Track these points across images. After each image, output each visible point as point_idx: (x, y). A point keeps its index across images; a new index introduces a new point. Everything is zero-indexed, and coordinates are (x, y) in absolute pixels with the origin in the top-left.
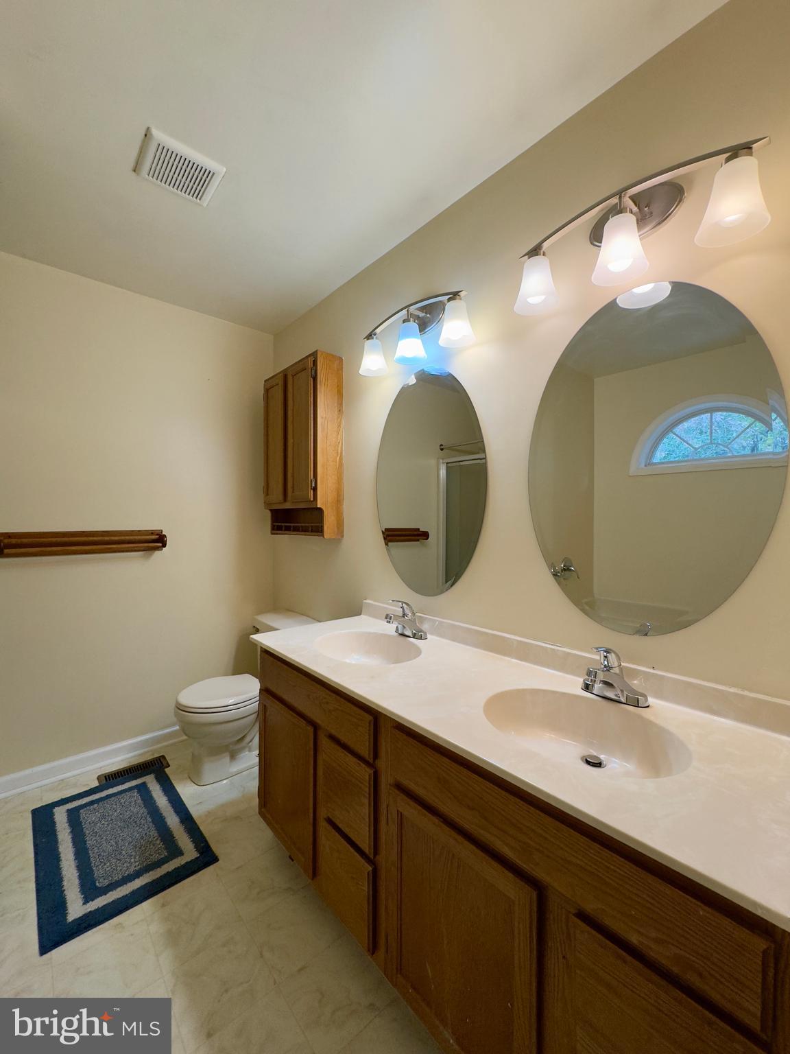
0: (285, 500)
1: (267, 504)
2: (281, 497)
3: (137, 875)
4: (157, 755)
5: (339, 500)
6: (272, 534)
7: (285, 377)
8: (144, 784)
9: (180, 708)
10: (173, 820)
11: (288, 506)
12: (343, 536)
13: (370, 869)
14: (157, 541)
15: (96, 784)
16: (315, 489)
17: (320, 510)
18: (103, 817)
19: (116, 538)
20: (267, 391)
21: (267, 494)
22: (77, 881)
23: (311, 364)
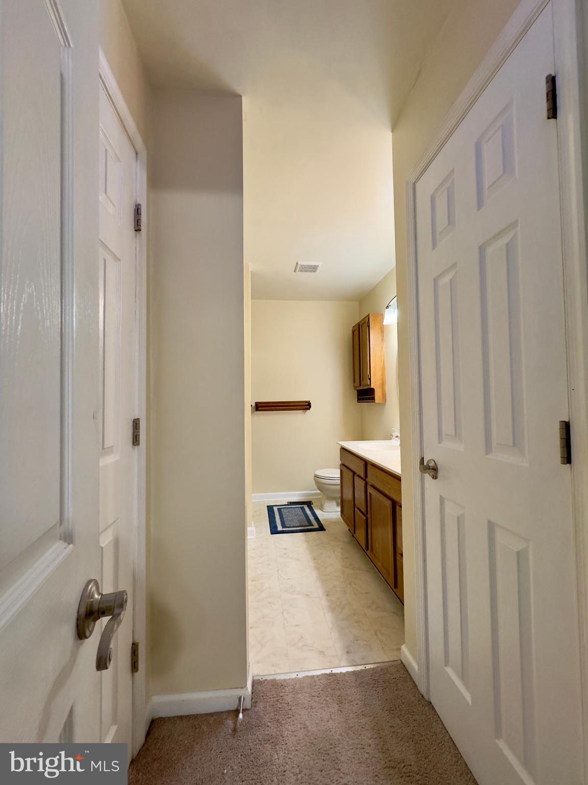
0: (360, 385)
1: (355, 387)
2: (359, 384)
3: (298, 527)
4: (309, 500)
5: (383, 384)
6: (358, 402)
7: (359, 325)
8: (303, 507)
9: (316, 476)
10: (312, 518)
11: (362, 388)
12: (386, 402)
13: (365, 518)
14: (306, 406)
15: (287, 504)
16: (370, 379)
17: (373, 389)
18: (288, 512)
19: (293, 404)
20: (353, 332)
21: (354, 382)
22: (280, 522)
23: (367, 320)
